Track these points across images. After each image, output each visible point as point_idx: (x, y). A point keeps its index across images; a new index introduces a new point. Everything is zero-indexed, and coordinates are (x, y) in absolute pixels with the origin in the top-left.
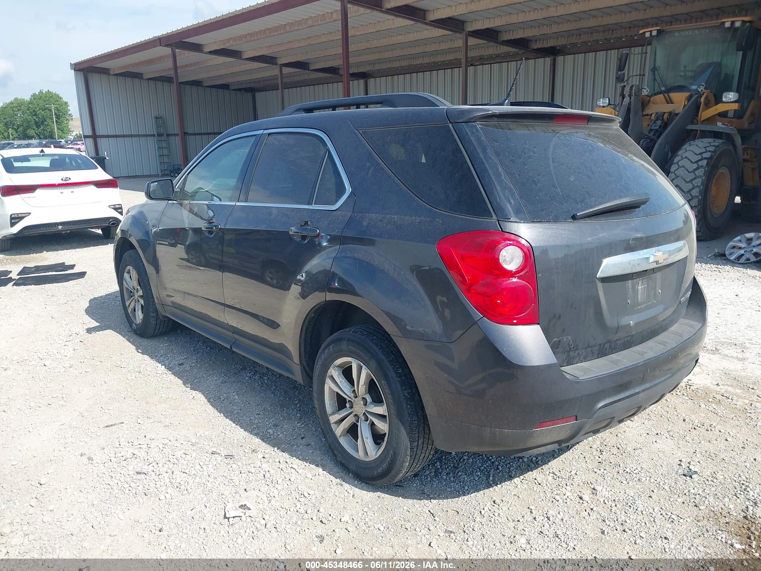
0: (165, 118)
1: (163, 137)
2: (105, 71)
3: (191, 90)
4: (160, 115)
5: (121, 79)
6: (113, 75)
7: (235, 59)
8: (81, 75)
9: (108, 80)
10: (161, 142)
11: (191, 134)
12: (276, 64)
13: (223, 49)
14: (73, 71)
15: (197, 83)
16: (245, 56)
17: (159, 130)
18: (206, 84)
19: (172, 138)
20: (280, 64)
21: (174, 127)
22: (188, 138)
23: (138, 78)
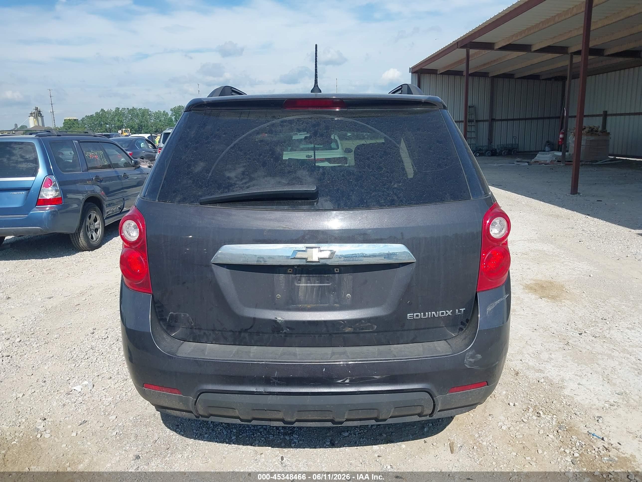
0: (477, 107)
1: (473, 123)
2: (433, 72)
3: (503, 82)
4: (473, 104)
5: (446, 77)
6: (439, 74)
7: (526, 53)
8: (416, 76)
9: (435, 78)
10: (470, 127)
11: (498, 120)
12: (567, 53)
13: (510, 44)
14: (411, 73)
15: (509, 76)
16: (534, 48)
17: (471, 117)
18: (517, 76)
19: (481, 124)
20: (570, 53)
21: (484, 114)
22: (495, 124)
23: (459, 75)
